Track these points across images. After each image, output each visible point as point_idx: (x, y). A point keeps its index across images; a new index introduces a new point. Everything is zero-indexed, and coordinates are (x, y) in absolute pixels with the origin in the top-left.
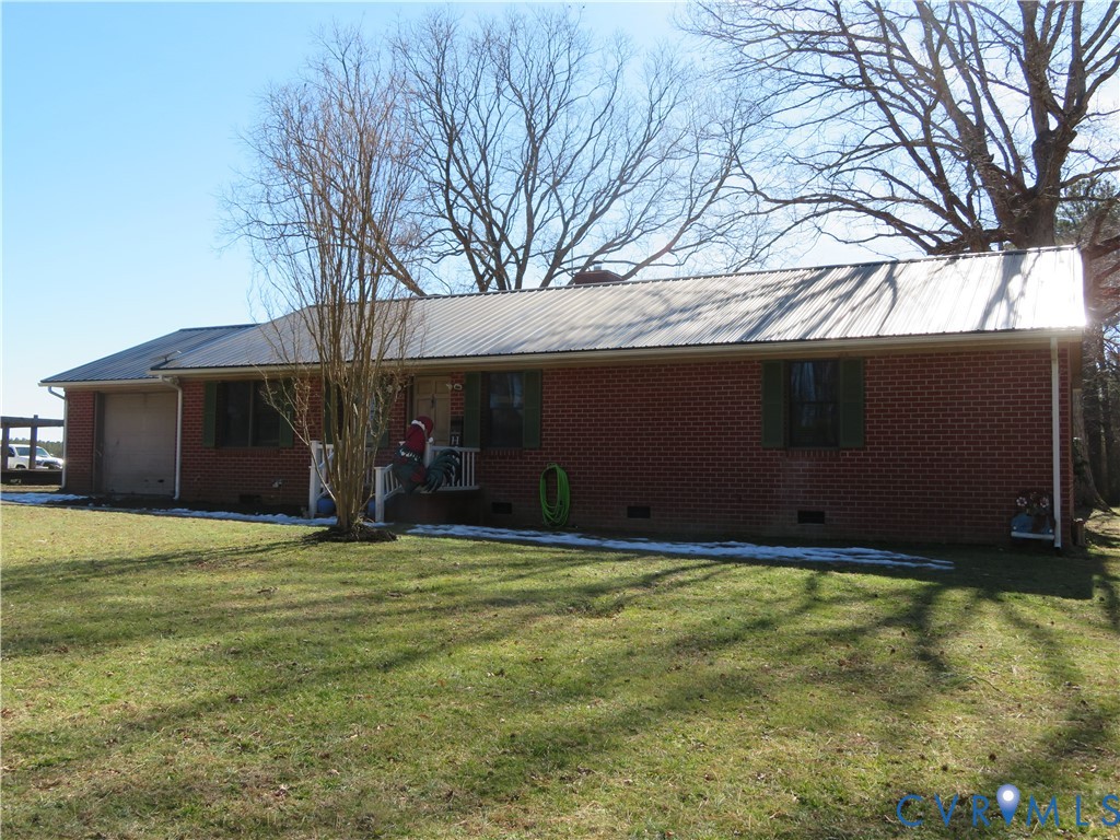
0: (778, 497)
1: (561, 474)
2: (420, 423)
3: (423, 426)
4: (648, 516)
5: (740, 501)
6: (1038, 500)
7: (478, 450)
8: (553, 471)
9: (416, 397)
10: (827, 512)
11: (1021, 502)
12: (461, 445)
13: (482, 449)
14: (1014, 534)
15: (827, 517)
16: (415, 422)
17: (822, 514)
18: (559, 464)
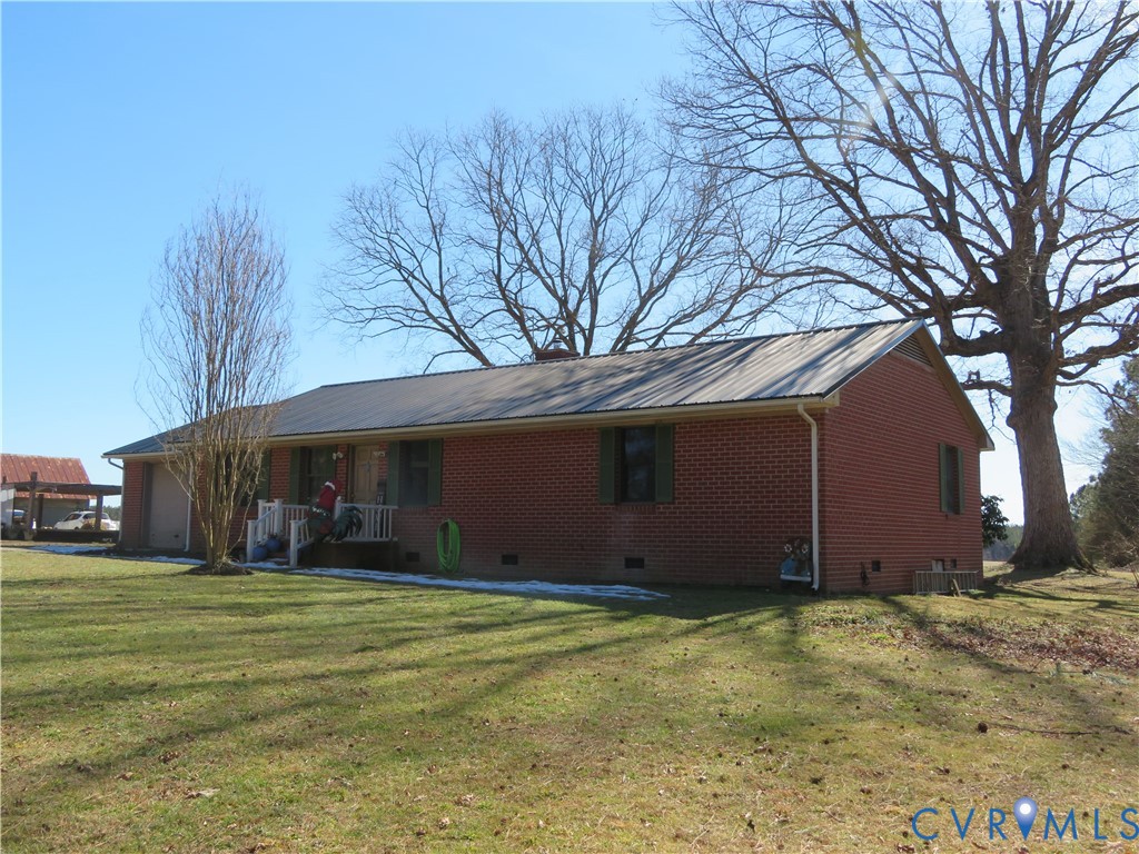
0: (610, 546)
1: (453, 527)
2: (331, 485)
3: (333, 487)
4: (516, 563)
5: (583, 549)
6: (800, 547)
7: (396, 507)
8: (446, 525)
9: (357, 463)
10: (646, 559)
11: (788, 548)
12: (384, 503)
13: (400, 506)
14: (783, 577)
15: (646, 562)
16: (327, 483)
17: (643, 560)
18: (452, 519)
